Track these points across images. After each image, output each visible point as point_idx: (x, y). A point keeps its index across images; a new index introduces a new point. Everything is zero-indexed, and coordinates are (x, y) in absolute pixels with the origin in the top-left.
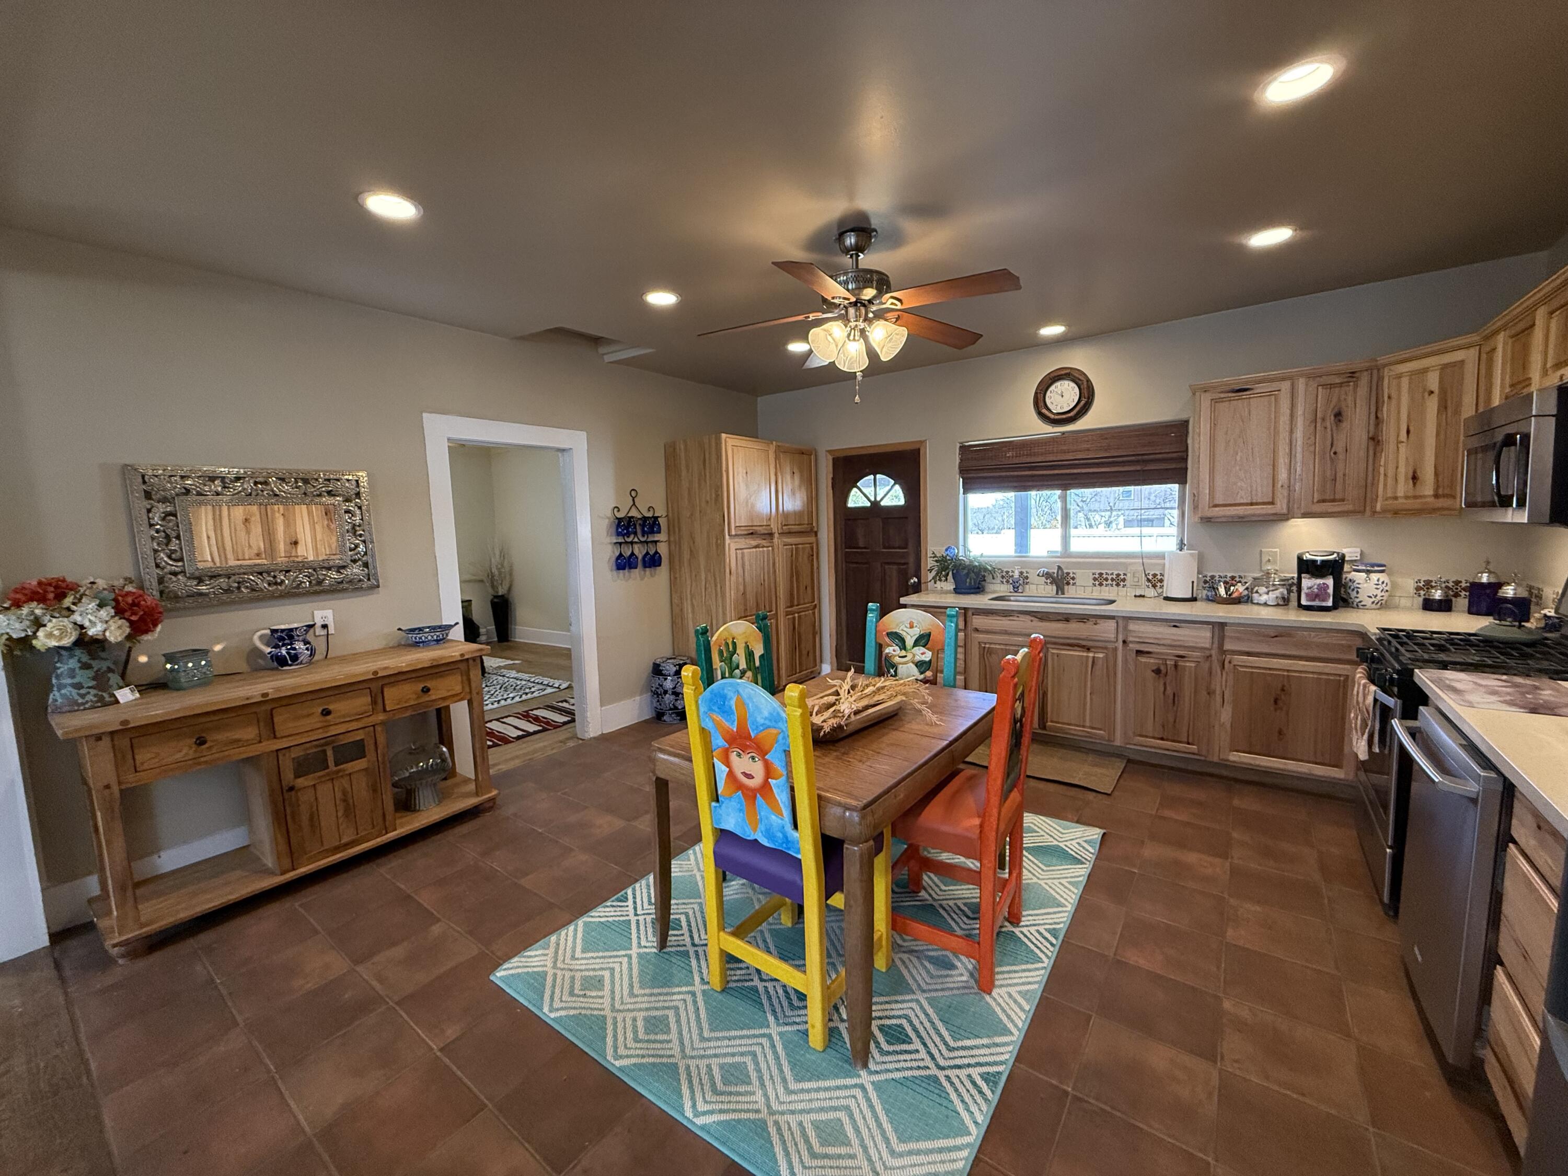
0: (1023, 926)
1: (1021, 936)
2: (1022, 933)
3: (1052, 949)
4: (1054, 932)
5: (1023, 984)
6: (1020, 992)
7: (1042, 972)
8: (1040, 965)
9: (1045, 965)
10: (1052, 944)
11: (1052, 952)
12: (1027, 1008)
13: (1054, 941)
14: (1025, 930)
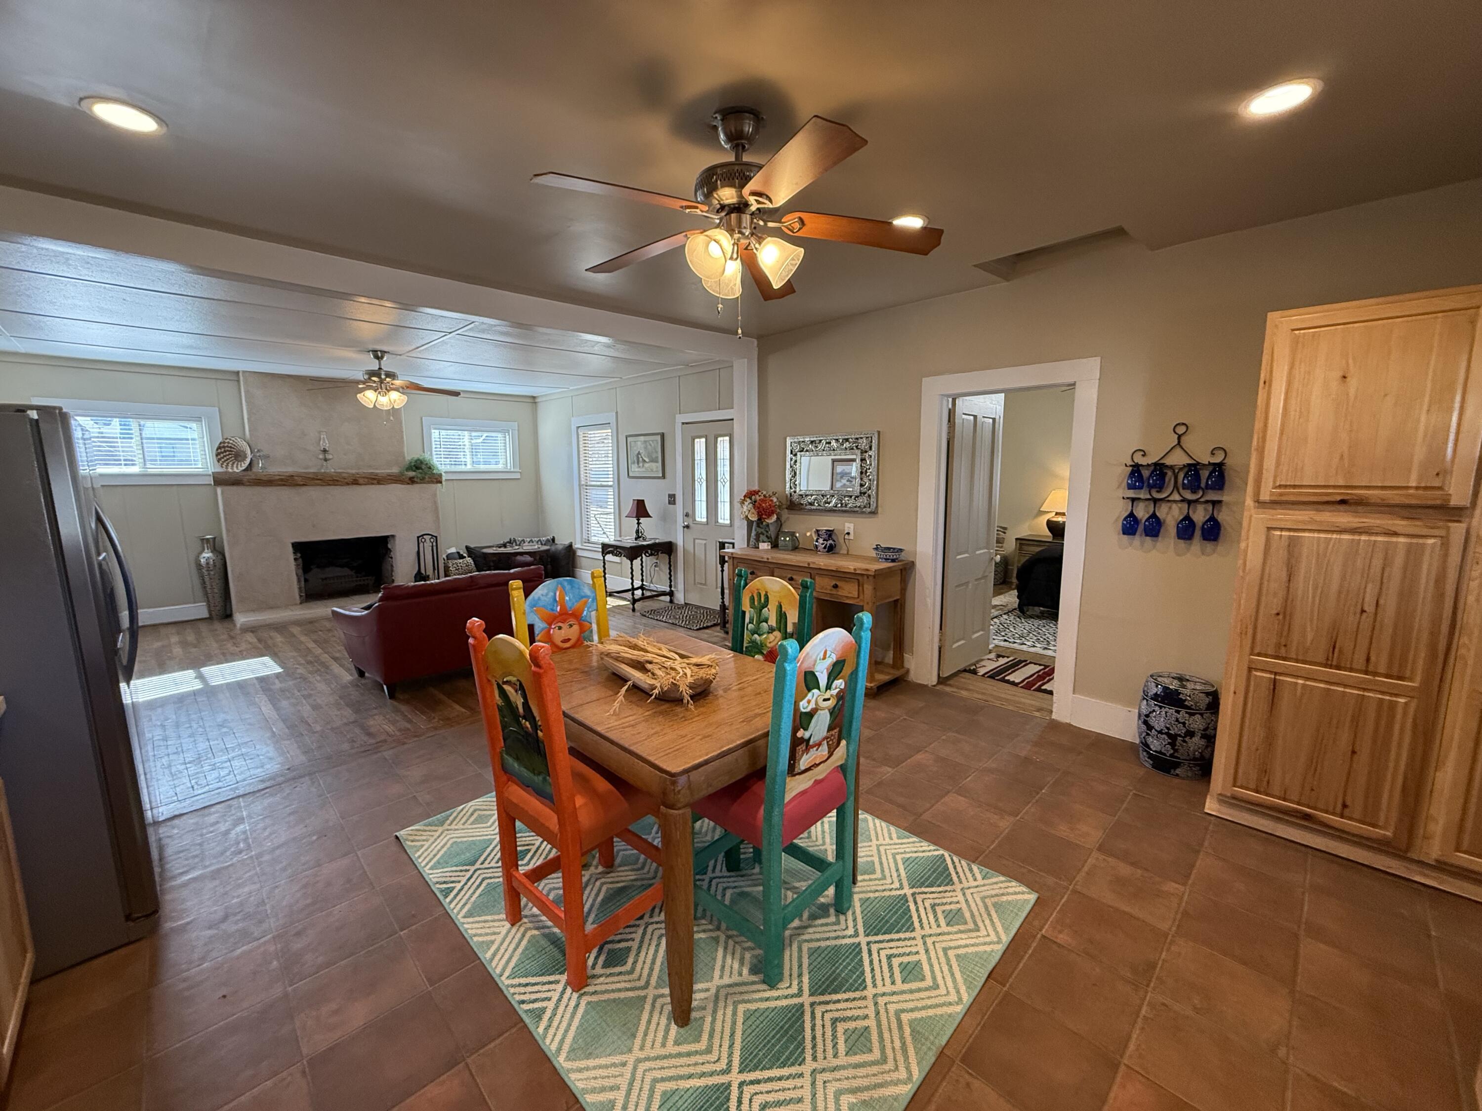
0: (565, 989)
1: (552, 978)
2: (557, 982)
3: (518, 998)
4: (538, 1014)
5: (498, 950)
6: (493, 942)
7: (498, 971)
8: (507, 974)
9: (503, 978)
10: (523, 1002)
11: (515, 995)
12: (475, 939)
13: (525, 1007)
14: (560, 987)
